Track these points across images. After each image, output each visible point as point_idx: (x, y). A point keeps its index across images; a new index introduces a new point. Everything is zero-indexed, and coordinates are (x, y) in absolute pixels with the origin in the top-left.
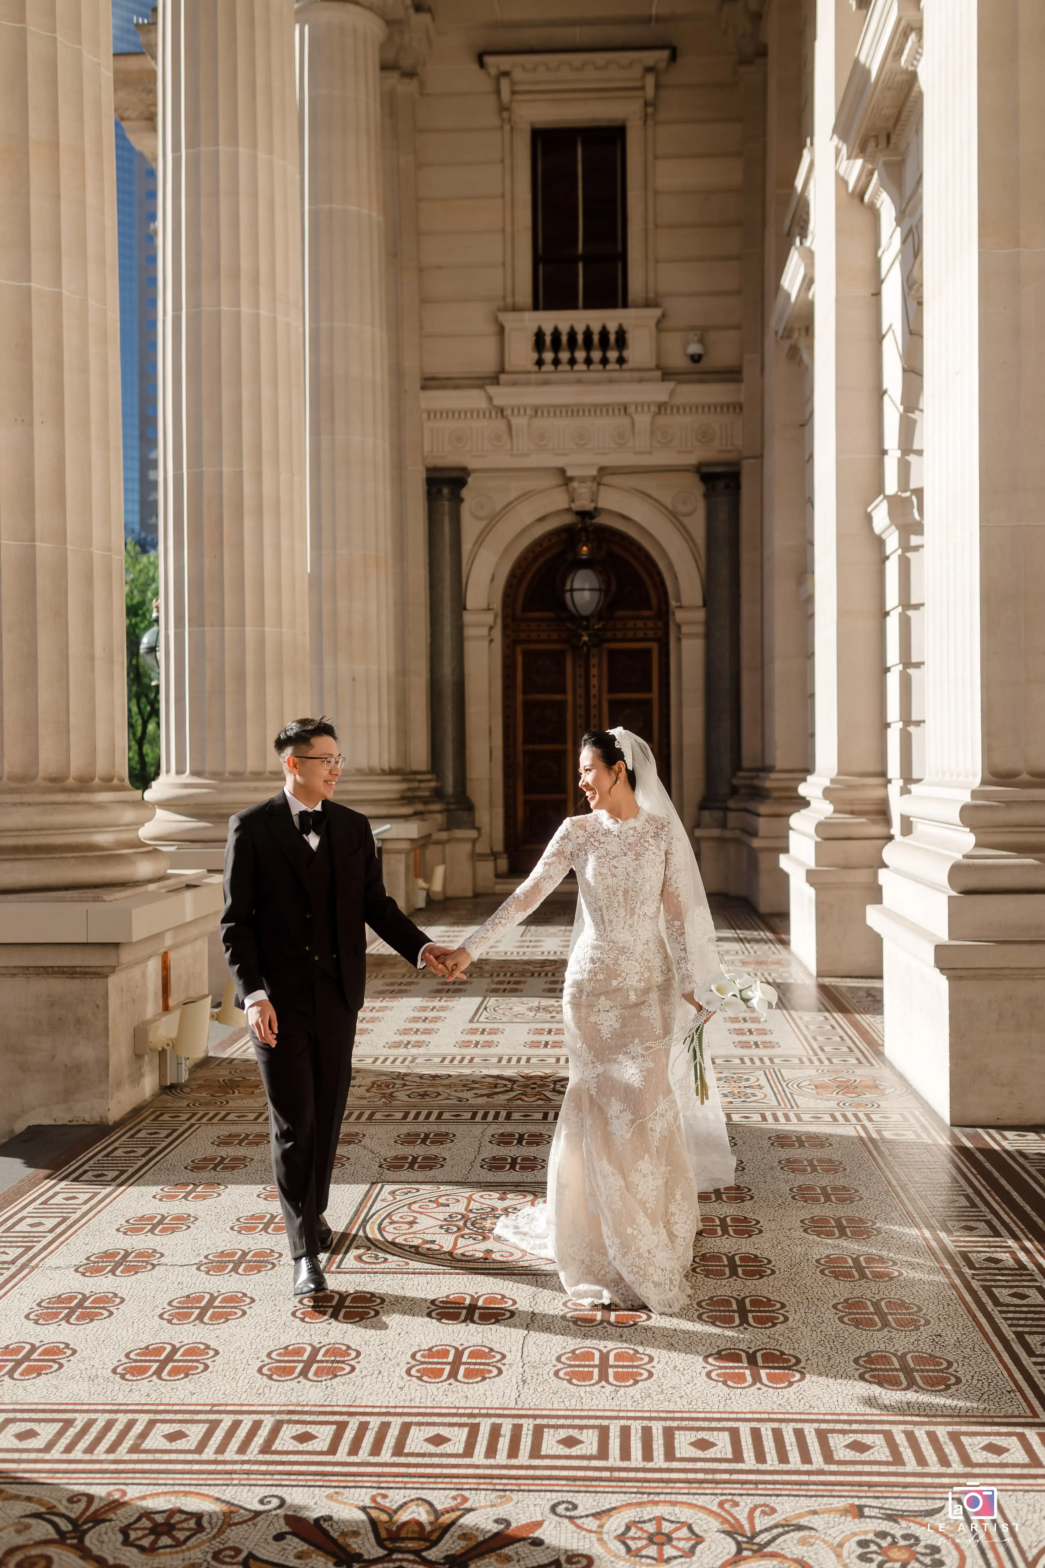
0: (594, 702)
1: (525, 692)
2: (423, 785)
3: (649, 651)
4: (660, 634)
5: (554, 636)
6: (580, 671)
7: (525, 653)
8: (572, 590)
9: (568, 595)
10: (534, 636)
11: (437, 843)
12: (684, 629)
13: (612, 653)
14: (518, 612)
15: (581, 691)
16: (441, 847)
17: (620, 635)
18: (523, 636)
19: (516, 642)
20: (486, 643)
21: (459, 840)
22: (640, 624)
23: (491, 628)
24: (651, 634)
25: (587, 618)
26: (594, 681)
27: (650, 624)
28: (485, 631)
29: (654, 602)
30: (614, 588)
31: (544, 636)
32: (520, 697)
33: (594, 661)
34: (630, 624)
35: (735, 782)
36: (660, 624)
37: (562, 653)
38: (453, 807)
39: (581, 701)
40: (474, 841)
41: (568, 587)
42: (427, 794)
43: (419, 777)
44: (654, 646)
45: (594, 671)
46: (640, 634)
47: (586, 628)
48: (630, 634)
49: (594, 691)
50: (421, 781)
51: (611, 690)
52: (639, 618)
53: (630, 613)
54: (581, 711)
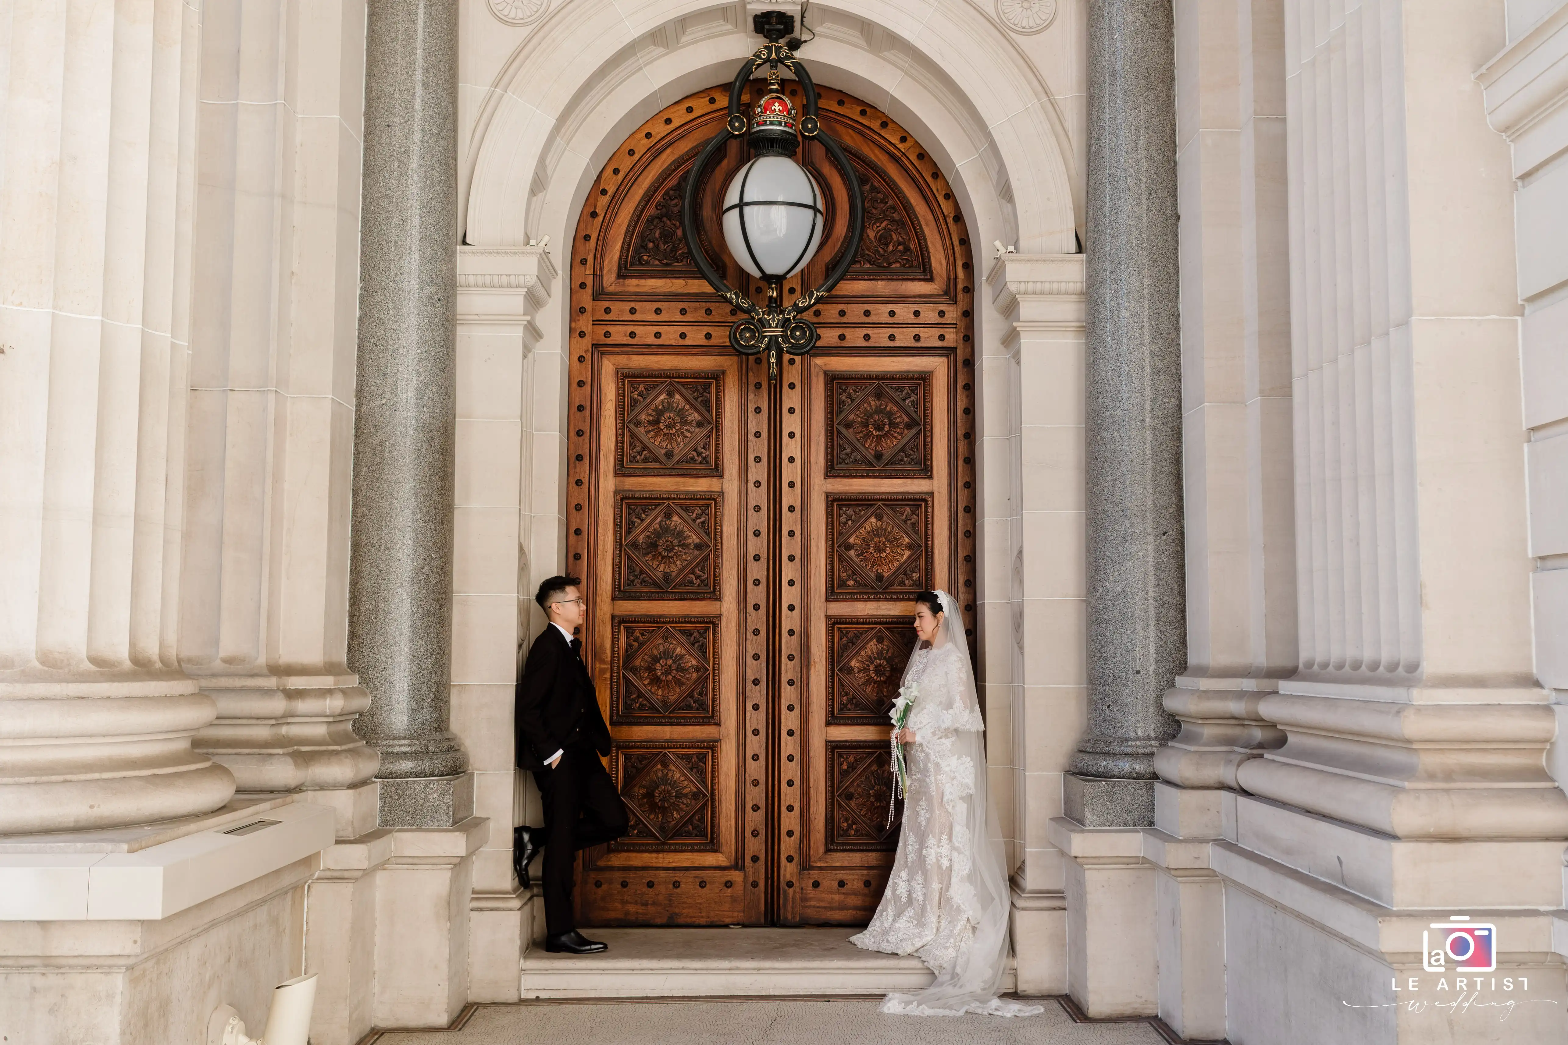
0: (789, 498)
1: (620, 470)
2: (303, 706)
3: (924, 379)
4: (952, 338)
5: (696, 336)
6: (759, 423)
7: (625, 377)
8: (741, 205)
9: (731, 220)
10: (646, 335)
11: (337, 878)
12: (1027, 310)
13: (833, 380)
14: (609, 279)
15: (759, 472)
16: (347, 889)
17: (855, 338)
18: (619, 334)
19: (599, 349)
20: (517, 334)
21: (414, 862)
22: (904, 312)
23: (533, 301)
24: (930, 338)
25: (778, 280)
26: (791, 448)
27: (929, 314)
28: (516, 302)
29: (938, 260)
30: (841, 227)
31: (670, 335)
32: (608, 484)
33: (791, 398)
34: (881, 312)
35: (1172, 703)
36: (952, 313)
37: (717, 377)
38: (407, 765)
39: (759, 496)
40: (460, 865)
41: (732, 197)
42: (320, 731)
43: (296, 682)
44: (938, 366)
45: (791, 423)
46: (904, 338)
47: (775, 305)
48: (880, 337)
49: (789, 472)
50: (300, 694)
51: (831, 471)
52: (903, 299)
53: (881, 287)
54: (759, 521)
